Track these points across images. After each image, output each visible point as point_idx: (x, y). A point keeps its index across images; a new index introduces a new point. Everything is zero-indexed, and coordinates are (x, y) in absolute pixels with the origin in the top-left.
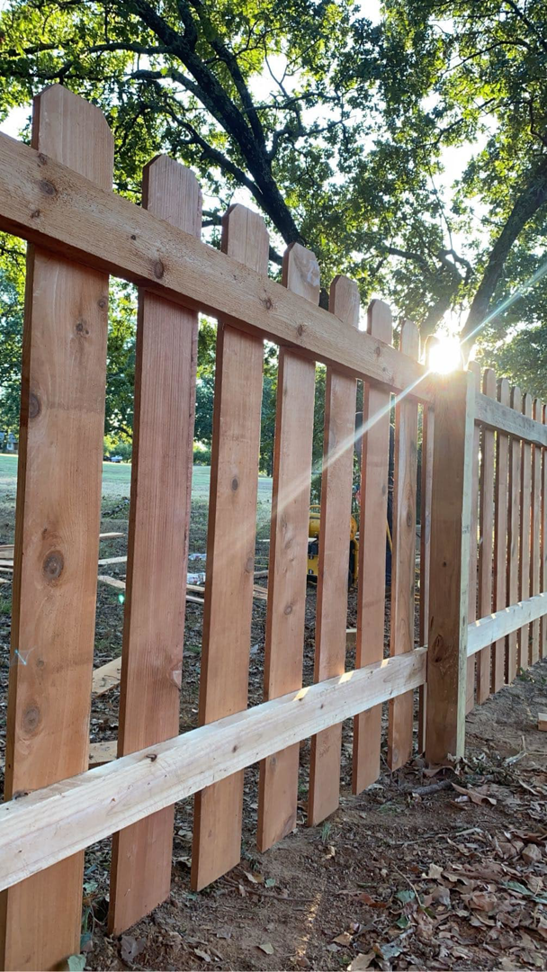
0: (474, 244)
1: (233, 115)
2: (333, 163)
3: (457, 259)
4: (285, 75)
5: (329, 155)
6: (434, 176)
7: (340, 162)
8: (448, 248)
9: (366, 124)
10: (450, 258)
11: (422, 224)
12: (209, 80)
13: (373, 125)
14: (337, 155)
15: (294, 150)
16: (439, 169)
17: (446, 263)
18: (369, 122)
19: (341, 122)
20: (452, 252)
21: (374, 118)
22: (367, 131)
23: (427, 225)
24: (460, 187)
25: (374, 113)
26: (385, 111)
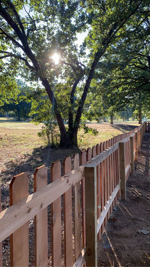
0: (86, 61)
1: (15, 26)
2: (46, 37)
3: (82, 65)
4: (30, 11)
5: (44, 35)
6: (74, 42)
7: (47, 37)
8: (79, 62)
9: (54, 27)
10: (80, 65)
11: (71, 54)
12: (6, 14)
13: (56, 27)
14: (46, 35)
15: (34, 34)
16: (76, 39)
17: (79, 66)
18: (55, 26)
19: (47, 26)
20: (80, 63)
21: (56, 25)
22: (55, 29)
23: (73, 54)
24: (82, 47)
25: (56, 24)
26: (59, 23)
